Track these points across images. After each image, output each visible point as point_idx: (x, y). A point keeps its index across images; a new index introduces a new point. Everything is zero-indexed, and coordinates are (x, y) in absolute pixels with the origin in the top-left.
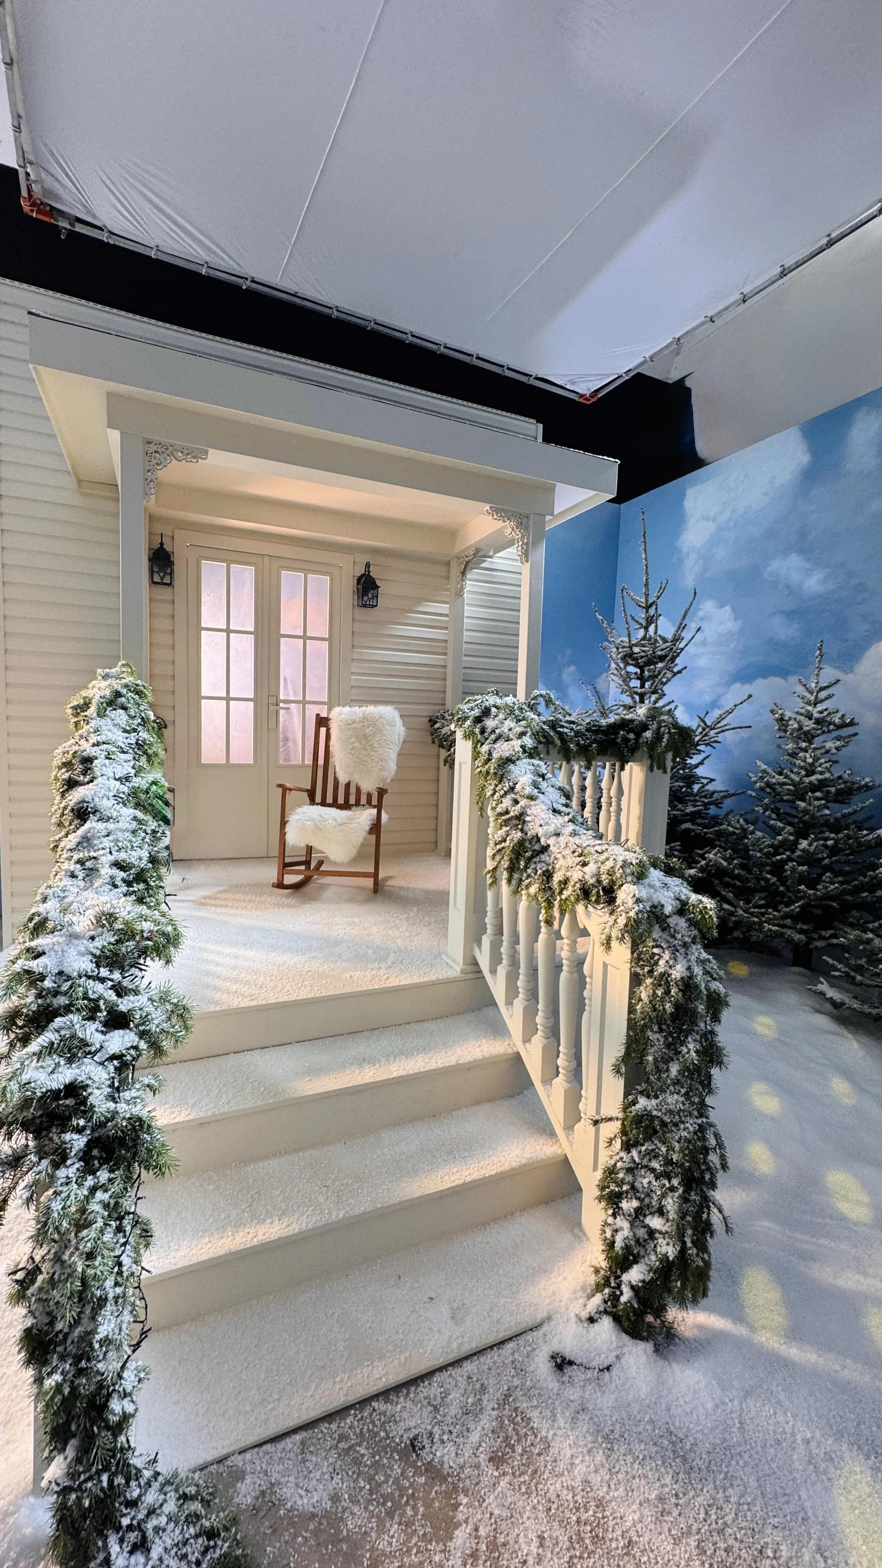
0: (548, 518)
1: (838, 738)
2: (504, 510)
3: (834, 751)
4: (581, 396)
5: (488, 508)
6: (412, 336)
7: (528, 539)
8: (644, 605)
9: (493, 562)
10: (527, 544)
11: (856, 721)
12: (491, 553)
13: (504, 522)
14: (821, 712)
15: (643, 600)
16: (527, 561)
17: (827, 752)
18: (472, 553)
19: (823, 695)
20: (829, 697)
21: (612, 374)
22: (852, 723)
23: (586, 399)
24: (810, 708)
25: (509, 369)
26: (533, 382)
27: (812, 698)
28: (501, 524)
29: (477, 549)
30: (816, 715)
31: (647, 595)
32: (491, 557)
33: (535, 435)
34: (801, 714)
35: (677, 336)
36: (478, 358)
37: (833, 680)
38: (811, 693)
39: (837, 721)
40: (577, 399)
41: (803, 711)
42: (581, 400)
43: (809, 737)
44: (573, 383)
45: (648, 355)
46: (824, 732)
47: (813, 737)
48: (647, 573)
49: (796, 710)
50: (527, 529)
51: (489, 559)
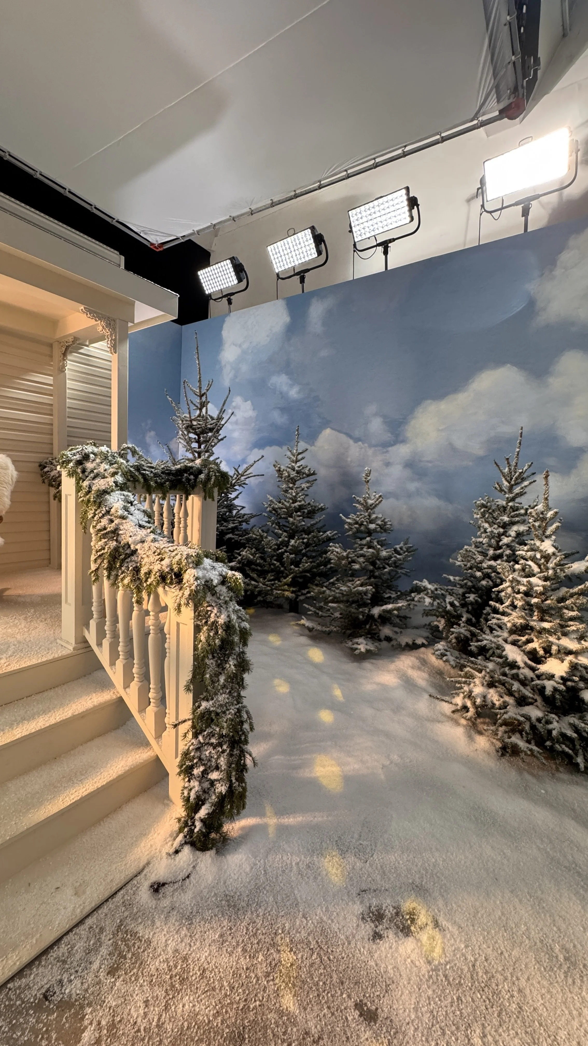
0: (130, 324)
1: (308, 482)
2: (95, 312)
3: (306, 489)
4: (152, 244)
5: (82, 308)
6: (10, 155)
7: (115, 336)
8: (198, 394)
9: (89, 350)
10: (115, 340)
11: (316, 472)
12: (87, 343)
13: (96, 321)
14: (299, 467)
15: (198, 391)
16: (115, 352)
17: (303, 489)
18: (71, 340)
19: (300, 457)
20: (303, 458)
21: (171, 235)
22: (314, 474)
23: (155, 247)
24: (293, 464)
25: (96, 208)
26: (114, 223)
27: (295, 459)
28: (92, 322)
29: (75, 338)
30: (297, 468)
31: (200, 388)
32: (87, 346)
33: (118, 263)
34: (289, 468)
35: (214, 223)
36: (70, 192)
37: (304, 449)
38: (294, 456)
39: (307, 472)
40: (149, 245)
41: (290, 466)
42: (151, 247)
43: (294, 481)
44: (146, 234)
45: (196, 229)
46: (301, 478)
47: (296, 481)
48: (200, 373)
49: (287, 465)
50: (114, 329)
51: (85, 347)
